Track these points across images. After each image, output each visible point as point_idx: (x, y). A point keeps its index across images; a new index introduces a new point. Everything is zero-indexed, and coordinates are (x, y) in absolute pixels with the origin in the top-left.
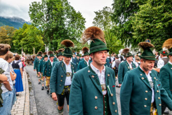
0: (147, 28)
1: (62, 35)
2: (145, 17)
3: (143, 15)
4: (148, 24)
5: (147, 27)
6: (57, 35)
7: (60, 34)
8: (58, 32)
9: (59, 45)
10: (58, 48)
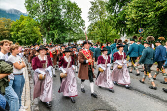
0: (140, 17)
1: (59, 26)
2: (138, 7)
3: (136, 5)
4: (141, 13)
6: (54, 26)
7: (57, 25)
8: (55, 23)
9: (56, 36)
10: (55, 39)
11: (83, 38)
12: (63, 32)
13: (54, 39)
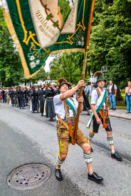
1: (11, 62)
2: (97, 40)
3: (95, 39)
4: (101, 48)
5: (99, 52)
6: (4, 61)
7: (8, 61)
8: (5, 59)
9: (8, 76)
10: (6, 79)
11: (42, 77)
12: (17, 70)
13: (4, 79)
